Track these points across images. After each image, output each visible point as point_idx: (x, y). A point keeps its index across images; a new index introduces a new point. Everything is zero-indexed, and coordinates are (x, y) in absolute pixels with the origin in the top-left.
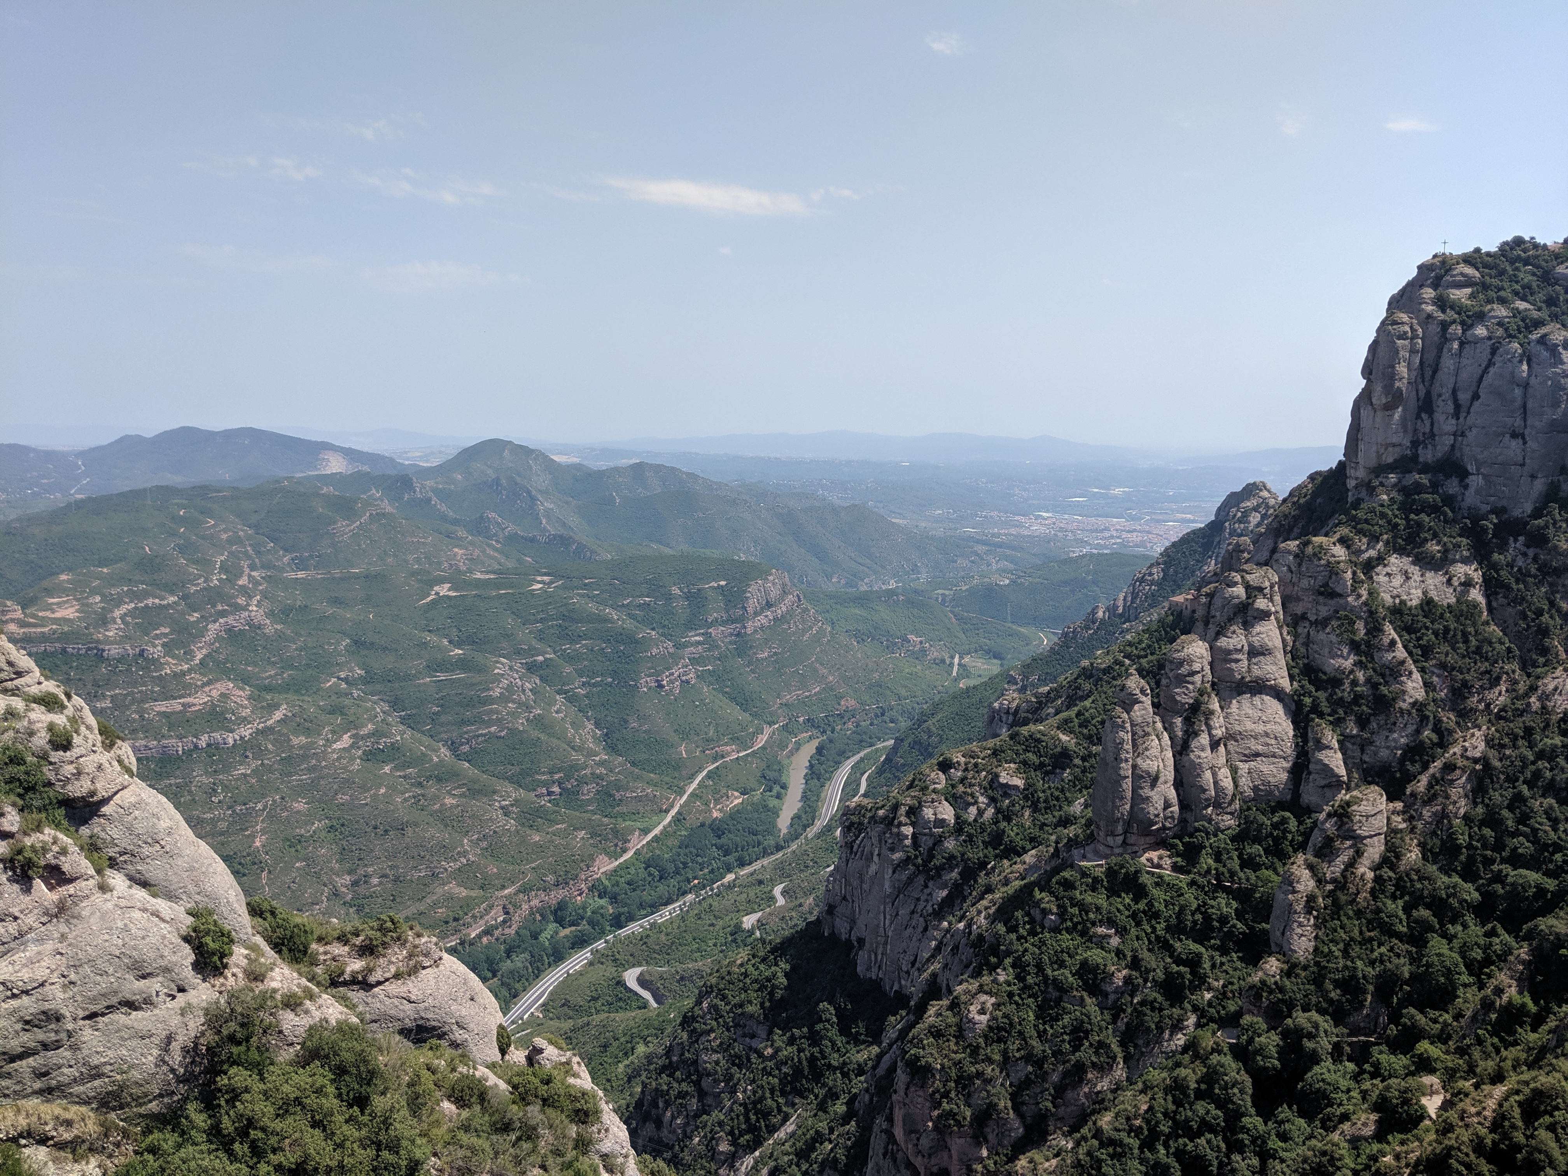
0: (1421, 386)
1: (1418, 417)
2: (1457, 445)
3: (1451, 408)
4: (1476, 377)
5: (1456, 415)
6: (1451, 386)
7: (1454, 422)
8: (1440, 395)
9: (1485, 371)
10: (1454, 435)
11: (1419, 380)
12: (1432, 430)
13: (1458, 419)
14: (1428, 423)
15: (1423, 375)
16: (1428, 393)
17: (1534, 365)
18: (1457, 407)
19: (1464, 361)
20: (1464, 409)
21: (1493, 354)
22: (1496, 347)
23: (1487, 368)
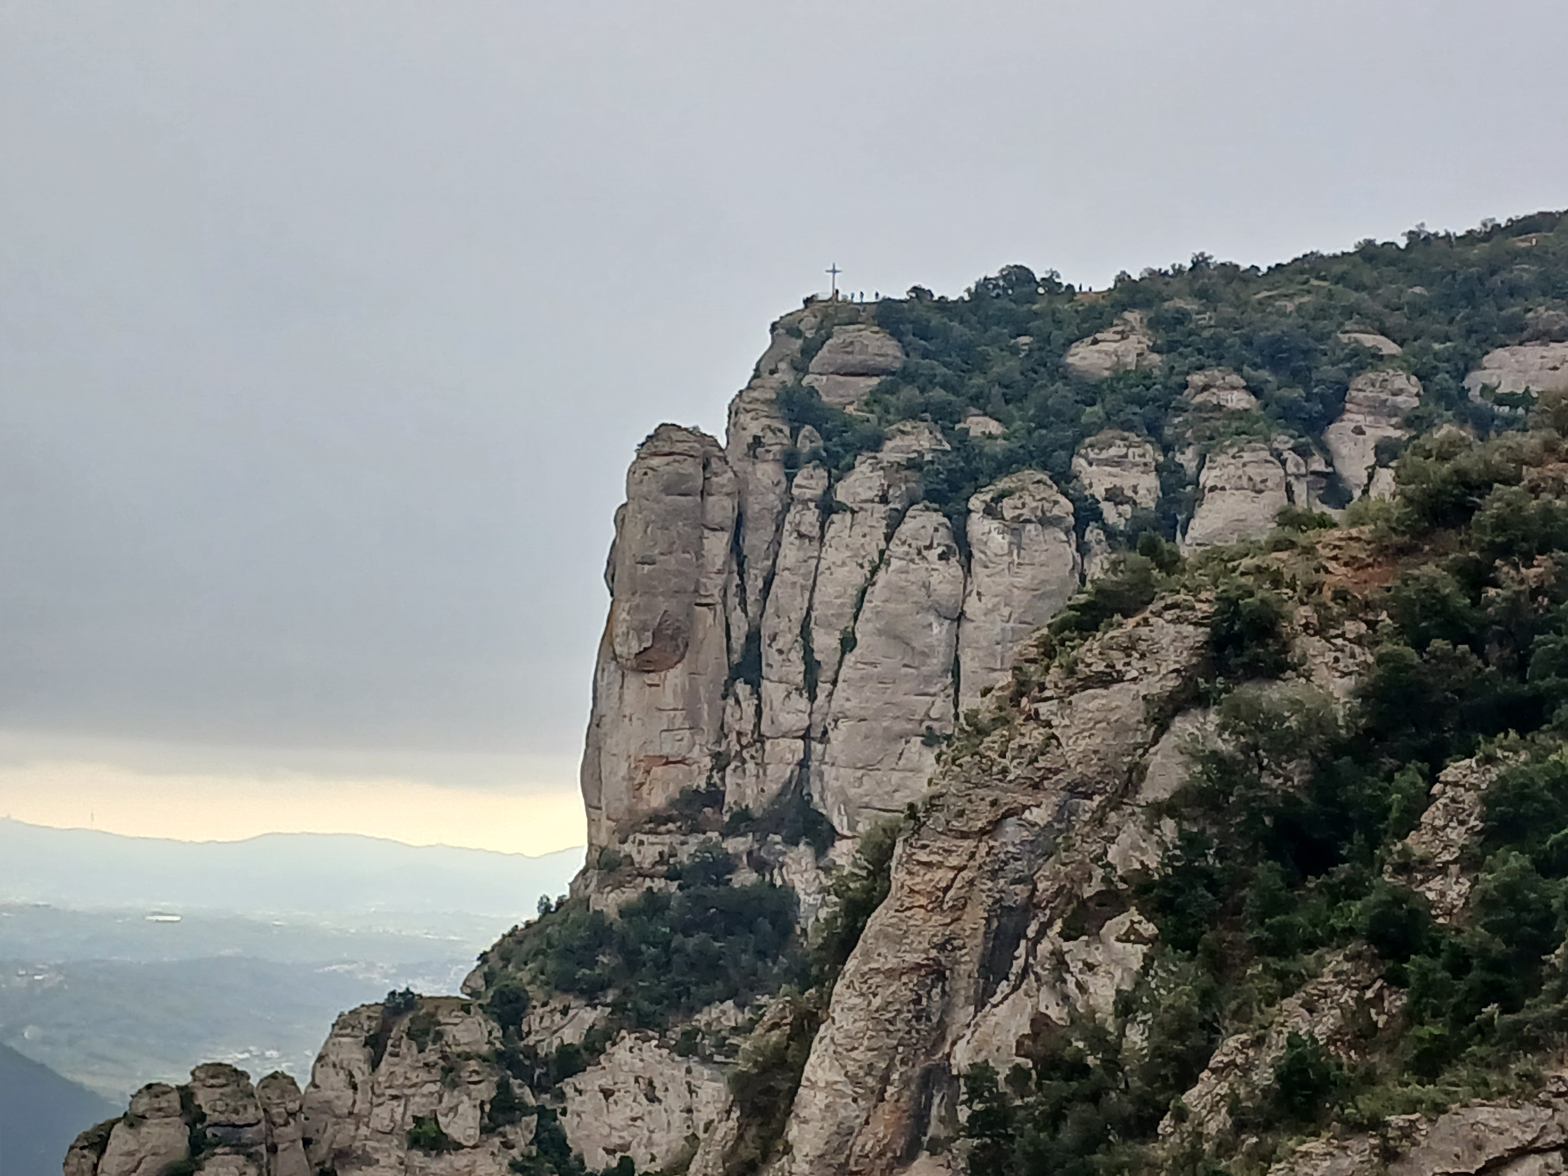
0: (737, 616)
1: (728, 692)
2: (814, 764)
3: (796, 671)
4: (852, 593)
5: (810, 688)
6: (797, 616)
7: (803, 703)
8: (774, 638)
9: (871, 582)
10: (806, 737)
11: (733, 601)
12: (757, 725)
13: (812, 698)
14: (749, 708)
15: (744, 590)
16: (754, 637)
17: (976, 567)
18: (811, 666)
19: (830, 556)
20: (826, 674)
21: (888, 538)
22: (895, 521)
23: (874, 571)
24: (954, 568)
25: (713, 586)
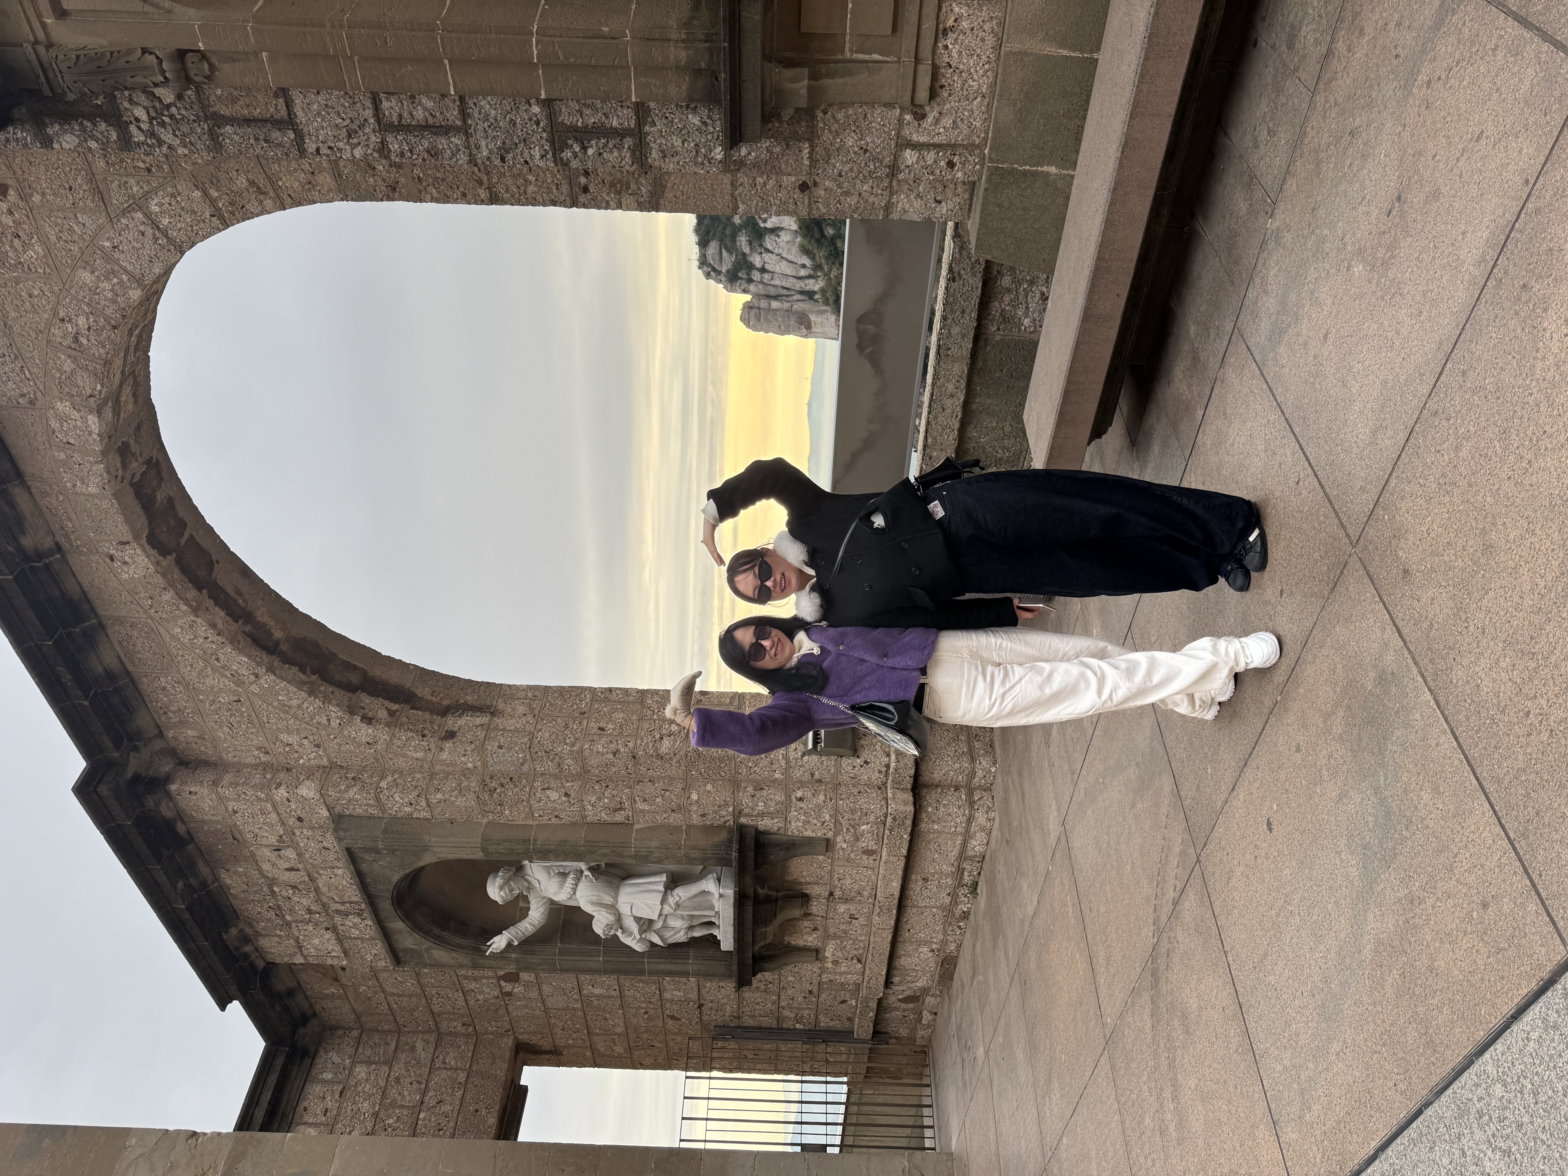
0: (795, 298)
1: (816, 301)
4: (788, 264)
6: (795, 281)
9: (786, 259)
11: (790, 299)
15: (787, 296)
16: (802, 293)
17: (782, 226)
19: (778, 270)
21: (772, 253)
22: (768, 251)
23: (782, 258)
24: (782, 233)
25: (786, 305)
